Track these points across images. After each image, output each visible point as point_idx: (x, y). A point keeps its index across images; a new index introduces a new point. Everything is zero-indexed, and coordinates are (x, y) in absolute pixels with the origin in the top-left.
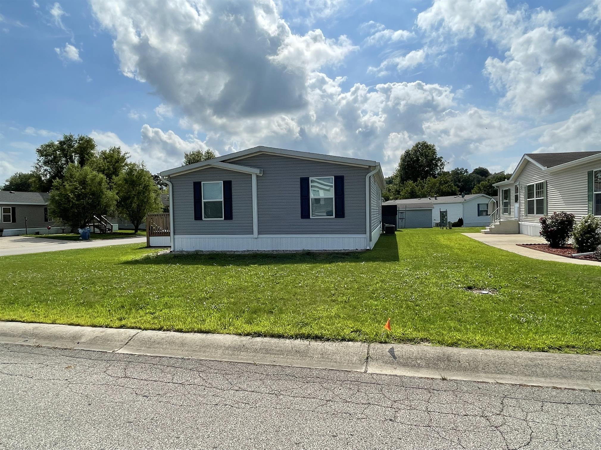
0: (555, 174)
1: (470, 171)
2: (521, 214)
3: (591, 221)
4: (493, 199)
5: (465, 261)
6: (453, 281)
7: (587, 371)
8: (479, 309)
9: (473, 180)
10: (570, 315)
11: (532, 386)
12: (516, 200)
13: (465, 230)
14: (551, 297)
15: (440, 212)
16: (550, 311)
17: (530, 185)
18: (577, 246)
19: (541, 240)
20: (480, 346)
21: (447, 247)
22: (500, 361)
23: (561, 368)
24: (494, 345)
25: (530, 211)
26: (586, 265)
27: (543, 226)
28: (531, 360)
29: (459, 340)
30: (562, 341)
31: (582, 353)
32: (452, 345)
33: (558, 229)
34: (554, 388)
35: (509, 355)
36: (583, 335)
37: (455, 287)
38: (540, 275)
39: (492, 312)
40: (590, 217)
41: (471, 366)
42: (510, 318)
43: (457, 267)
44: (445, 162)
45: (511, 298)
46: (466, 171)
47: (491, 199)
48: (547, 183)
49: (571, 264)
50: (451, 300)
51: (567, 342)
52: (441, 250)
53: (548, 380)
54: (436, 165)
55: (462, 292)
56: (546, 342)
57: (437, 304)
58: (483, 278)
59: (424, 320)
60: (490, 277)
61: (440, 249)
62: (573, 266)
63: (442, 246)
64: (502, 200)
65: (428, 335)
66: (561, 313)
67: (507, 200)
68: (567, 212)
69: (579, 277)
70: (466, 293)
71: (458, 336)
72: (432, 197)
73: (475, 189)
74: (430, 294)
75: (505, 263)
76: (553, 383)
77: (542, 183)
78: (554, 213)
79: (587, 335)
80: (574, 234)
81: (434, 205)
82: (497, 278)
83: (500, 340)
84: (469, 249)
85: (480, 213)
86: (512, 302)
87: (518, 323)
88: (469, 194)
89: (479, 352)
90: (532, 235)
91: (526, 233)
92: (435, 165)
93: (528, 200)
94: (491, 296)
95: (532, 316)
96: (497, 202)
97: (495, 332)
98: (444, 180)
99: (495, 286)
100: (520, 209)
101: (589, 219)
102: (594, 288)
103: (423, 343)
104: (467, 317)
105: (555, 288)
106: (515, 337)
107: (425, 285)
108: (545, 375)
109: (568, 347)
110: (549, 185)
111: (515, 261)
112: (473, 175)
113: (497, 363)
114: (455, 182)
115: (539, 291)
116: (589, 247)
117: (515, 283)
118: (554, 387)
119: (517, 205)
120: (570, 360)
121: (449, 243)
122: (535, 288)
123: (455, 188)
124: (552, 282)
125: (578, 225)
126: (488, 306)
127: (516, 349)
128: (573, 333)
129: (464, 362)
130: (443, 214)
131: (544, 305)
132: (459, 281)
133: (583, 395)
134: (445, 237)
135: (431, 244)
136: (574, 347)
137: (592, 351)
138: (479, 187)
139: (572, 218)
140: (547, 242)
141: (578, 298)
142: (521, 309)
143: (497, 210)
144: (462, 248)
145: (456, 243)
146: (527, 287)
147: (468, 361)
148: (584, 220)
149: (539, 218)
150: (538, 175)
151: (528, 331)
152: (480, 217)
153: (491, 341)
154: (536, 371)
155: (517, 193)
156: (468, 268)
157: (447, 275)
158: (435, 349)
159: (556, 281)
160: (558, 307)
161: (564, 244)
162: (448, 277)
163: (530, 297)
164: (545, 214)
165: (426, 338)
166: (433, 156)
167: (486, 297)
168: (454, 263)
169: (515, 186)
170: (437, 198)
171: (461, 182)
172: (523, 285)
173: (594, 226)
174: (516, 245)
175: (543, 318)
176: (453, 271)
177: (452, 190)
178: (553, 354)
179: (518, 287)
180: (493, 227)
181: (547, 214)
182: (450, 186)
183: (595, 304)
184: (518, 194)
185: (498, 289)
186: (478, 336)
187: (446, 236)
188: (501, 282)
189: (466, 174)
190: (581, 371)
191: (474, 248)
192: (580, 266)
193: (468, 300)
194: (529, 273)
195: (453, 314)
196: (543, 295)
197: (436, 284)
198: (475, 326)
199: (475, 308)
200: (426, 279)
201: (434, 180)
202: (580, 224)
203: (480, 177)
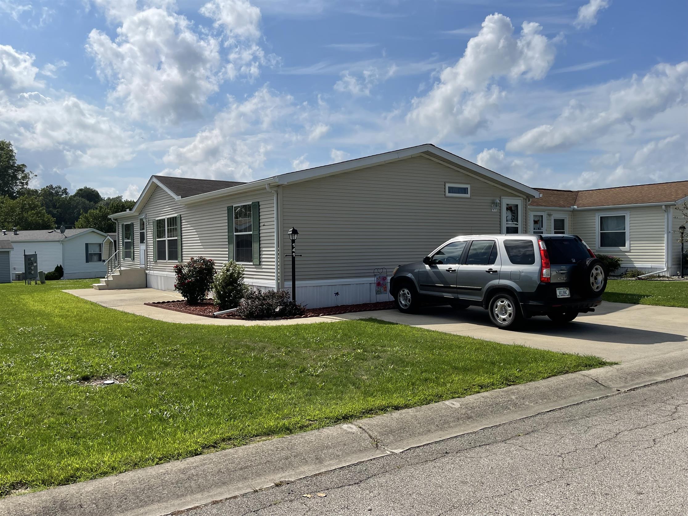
0: (190, 206)
1: (72, 192)
2: (148, 260)
3: (233, 270)
4: (109, 237)
5: (73, 335)
6: (58, 370)
7: (246, 467)
8: (104, 411)
9: (76, 207)
10: (221, 396)
11: (188, 510)
12: (142, 240)
13: (67, 284)
14: (197, 375)
15: (25, 255)
16: (198, 394)
17: (160, 220)
18: (219, 301)
19: (177, 295)
20: (110, 471)
21: (41, 314)
22: (143, 486)
23: (219, 471)
24: (132, 462)
25: (160, 255)
26: (230, 326)
27: (179, 276)
28: (183, 471)
29: (78, 469)
30: (217, 434)
31: (239, 445)
32: (67, 481)
33: (196, 280)
34: (214, 503)
35: (154, 473)
36: (238, 420)
37: (62, 381)
38: (180, 345)
39: (123, 411)
40: (231, 264)
41: (101, 508)
42: (149, 415)
43: (62, 346)
44: (30, 173)
45: (147, 385)
46: (65, 191)
47: (106, 237)
48: (181, 218)
49: (214, 325)
50: (57, 404)
51: (222, 433)
52: (32, 320)
53: (206, 494)
54: (15, 178)
55: (74, 388)
56: (198, 440)
57: (33, 416)
58: (104, 360)
59: (13, 450)
60: (115, 357)
61: (29, 320)
62: (217, 329)
63: (32, 314)
64: (123, 239)
65: (23, 475)
66: (210, 395)
67: (128, 239)
68: (206, 258)
69: (225, 343)
70: (81, 388)
71: (75, 463)
72: (9, 230)
73: (81, 220)
74: (20, 400)
75: (133, 333)
76: (211, 496)
77: (176, 217)
78: (191, 259)
79: (242, 418)
80: (215, 286)
81: (13, 244)
82: (126, 357)
83: (139, 453)
84: (77, 315)
85: (89, 258)
86: (149, 390)
87: (160, 420)
88: (71, 228)
89: (111, 481)
90: (163, 289)
91: (156, 287)
92: (12, 176)
93: (157, 240)
94: (119, 386)
95: (177, 407)
96: (115, 241)
97: (132, 442)
98: (29, 204)
99: (124, 370)
100: (147, 252)
101: (230, 267)
102: (242, 354)
103: (15, 491)
104: (87, 428)
105: (200, 362)
106: (160, 443)
107: (9, 385)
108: (201, 489)
109: (224, 440)
110: (184, 221)
111: (146, 328)
112: (75, 199)
113: (138, 490)
114: (48, 207)
115: (182, 368)
116: (231, 302)
117: (151, 361)
118: (213, 501)
119: (143, 247)
120: (228, 457)
121: (43, 307)
122: (176, 365)
123: (47, 217)
124: (196, 354)
125: (219, 273)
126: (117, 404)
127: (162, 461)
128: (227, 421)
129: (89, 505)
130: (29, 259)
131: (190, 387)
132: (68, 369)
133: (246, 502)
134: (35, 298)
135: (11, 311)
136: (230, 439)
137: (249, 439)
138: (86, 218)
139: (212, 265)
140: (183, 298)
141: (227, 371)
142: (162, 399)
143: (116, 254)
144: (66, 315)
145: (56, 307)
146: (167, 365)
147: (94, 501)
148: (225, 267)
149: (174, 266)
150: (170, 206)
151: (175, 430)
152: (90, 263)
153: (127, 459)
154: (191, 487)
155: (143, 229)
156: (80, 347)
157: (47, 362)
158: (39, 496)
159: (201, 351)
160: (206, 387)
161: (203, 299)
162: (48, 366)
163: (172, 379)
164: (180, 259)
165: (21, 481)
166: (8, 162)
167: (113, 389)
168: (57, 341)
169: (140, 219)
170: (18, 233)
171: (58, 208)
172: (161, 363)
173: (236, 276)
174: (145, 304)
175: (191, 407)
176: (57, 355)
177: (43, 220)
178: (208, 455)
179: (154, 366)
180: (111, 279)
181: (182, 260)
182: (40, 213)
183: (245, 376)
184: (145, 231)
185: (127, 374)
186: (107, 455)
187: (37, 296)
188: (131, 362)
189: (64, 196)
190: (241, 469)
191: (84, 313)
192: (223, 327)
193: (85, 399)
194: (167, 344)
195: (63, 427)
196: (187, 373)
197: (29, 381)
198: (100, 440)
199: (98, 410)
200: (10, 374)
201: (12, 202)
202: (221, 273)
203: (87, 202)
